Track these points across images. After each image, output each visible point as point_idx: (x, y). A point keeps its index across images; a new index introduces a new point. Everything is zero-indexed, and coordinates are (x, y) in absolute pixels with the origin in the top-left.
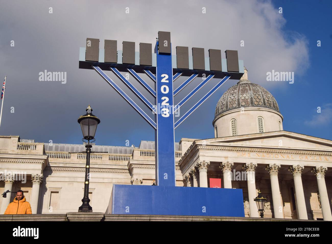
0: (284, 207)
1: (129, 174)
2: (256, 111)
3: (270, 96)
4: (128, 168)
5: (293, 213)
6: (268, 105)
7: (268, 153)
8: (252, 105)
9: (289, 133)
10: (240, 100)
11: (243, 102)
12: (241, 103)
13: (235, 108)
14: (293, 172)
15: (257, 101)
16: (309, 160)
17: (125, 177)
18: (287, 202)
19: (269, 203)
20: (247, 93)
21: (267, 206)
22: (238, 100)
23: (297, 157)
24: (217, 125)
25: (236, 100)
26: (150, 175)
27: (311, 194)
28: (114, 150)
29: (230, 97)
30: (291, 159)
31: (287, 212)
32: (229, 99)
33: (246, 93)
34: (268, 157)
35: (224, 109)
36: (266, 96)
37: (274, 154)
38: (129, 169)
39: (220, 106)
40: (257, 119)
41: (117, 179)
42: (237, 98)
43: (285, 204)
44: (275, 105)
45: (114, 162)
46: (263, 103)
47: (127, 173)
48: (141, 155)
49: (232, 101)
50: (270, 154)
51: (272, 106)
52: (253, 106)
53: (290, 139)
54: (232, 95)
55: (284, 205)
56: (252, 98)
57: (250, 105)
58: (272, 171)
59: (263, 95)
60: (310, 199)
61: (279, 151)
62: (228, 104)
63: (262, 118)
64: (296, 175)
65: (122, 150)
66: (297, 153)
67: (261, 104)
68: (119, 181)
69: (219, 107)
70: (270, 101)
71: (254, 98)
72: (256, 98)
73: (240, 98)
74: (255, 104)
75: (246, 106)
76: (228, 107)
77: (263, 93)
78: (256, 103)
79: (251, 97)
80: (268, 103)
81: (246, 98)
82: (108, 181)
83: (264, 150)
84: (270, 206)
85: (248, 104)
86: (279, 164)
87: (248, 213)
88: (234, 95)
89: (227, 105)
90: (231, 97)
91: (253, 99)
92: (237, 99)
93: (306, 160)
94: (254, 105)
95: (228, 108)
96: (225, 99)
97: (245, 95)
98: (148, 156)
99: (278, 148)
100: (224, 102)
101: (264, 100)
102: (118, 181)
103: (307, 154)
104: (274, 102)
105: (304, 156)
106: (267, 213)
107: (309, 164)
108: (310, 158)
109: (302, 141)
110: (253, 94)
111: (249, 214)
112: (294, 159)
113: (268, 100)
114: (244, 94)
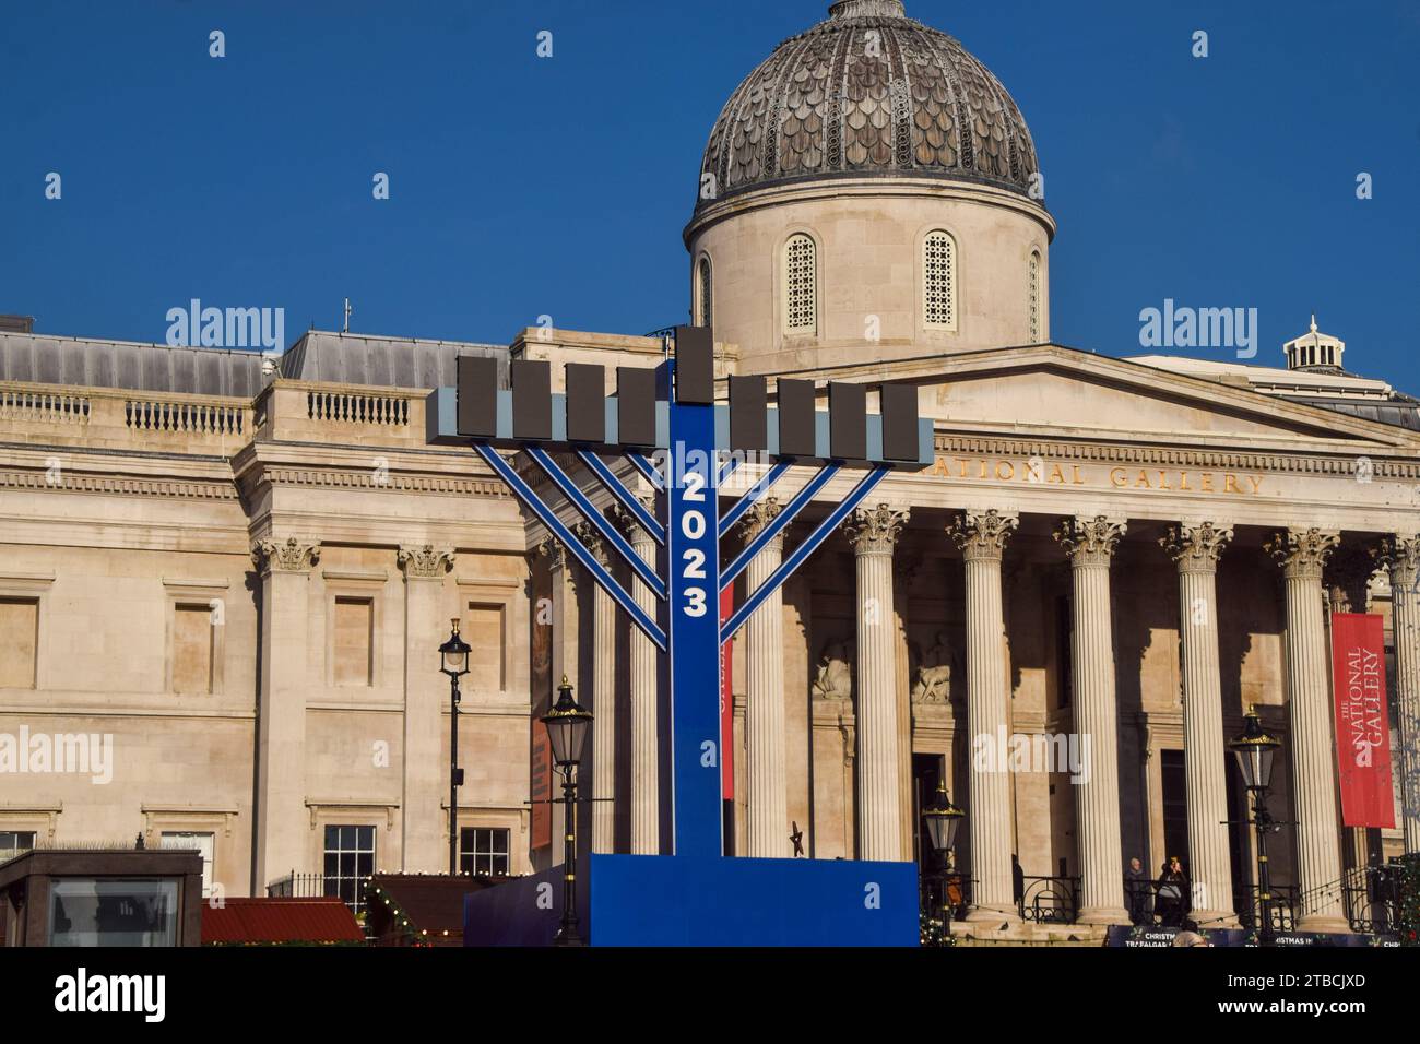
0: (1017, 688)
1: (237, 507)
2: (920, 203)
3: (998, 109)
4: (233, 477)
5: (1057, 723)
6: (986, 163)
7: (963, 454)
8: (905, 167)
9: (1074, 358)
10: (843, 129)
11: (858, 145)
12: (847, 148)
13: (815, 174)
14: (1074, 550)
15: (929, 144)
16: (1155, 489)
17: (218, 522)
18: (1033, 665)
19: (944, 672)
20: (880, 94)
21: (936, 684)
22: (834, 128)
23: (1100, 477)
24: (712, 251)
25: (820, 131)
26: (357, 525)
27: (1150, 632)
28: (149, 367)
29: (791, 109)
30: (1069, 485)
31: (1028, 714)
32: (785, 116)
33: (876, 96)
34: (965, 476)
35: (756, 170)
36: (978, 111)
37: (993, 460)
38: (239, 483)
39: (730, 150)
40: (924, 246)
41: (175, 533)
42: (825, 120)
43: (1023, 677)
44: (1020, 162)
45: (157, 439)
46: (960, 153)
47: (227, 497)
48: (311, 414)
49: (801, 135)
50: (975, 461)
51: (1005, 167)
52: (907, 171)
53: (1077, 382)
54: (804, 93)
55: (1015, 681)
56: (903, 127)
57: (894, 162)
58: (974, 541)
59: (962, 108)
60: (1142, 660)
61: (1017, 444)
62: (778, 143)
63: (948, 239)
64: (1085, 563)
65: (191, 365)
66: (1102, 458)
67: (951, 161)
68: (184, 541)
69: (726, 153)
70: (995, 140)
71: (917, 126)
72: (928, 124)
73: (843, 122)
74: (918, 162)
75: (871, 169)
76: (777, 166)
77: (964, 93)
78: (924, 154)
79: (902, 121)
80: (988, 154)
81: (878, 122)
82: (124, 541)
83: (947, 440)
84: (947, 684)
85: (880, 158)
86: (1012, 512)
87: (840, 719)
88: (811, 99)
89: (772, 150)
90: (795, 105)
91: (912, 127)
92: (825, 123)
93: (1143, 489)
94: (915, 166)
95: (778, 170)
96: (760, 113)
97: (868, 106)
98: (350, 419)
99: (1018, 430)
100: (758, 129)
101: (966, 133)
102: (179, 544)
103: (1146, 461)
104: (1019, 143)
105: (1133, 472)
106: (928, 719)
107: (1151, 509)
108: (1159, 481)
109: (1133, 395)
110: (910, 101)
111: (844, 722)
112: (1086, 486)
113: (987, 139)
114: (867, 99)
